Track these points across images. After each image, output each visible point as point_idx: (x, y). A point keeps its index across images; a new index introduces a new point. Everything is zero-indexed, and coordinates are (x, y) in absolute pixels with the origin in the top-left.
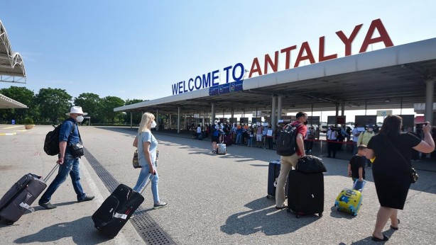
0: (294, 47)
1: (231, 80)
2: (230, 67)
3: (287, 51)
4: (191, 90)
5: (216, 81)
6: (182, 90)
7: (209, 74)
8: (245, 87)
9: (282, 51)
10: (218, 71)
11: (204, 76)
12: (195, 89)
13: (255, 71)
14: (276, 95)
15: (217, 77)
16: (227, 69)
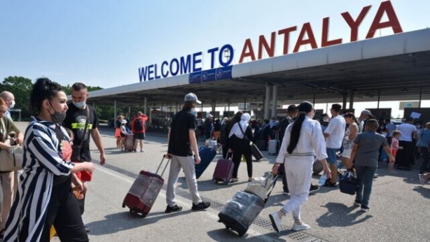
0: (294, 29)
1: (217, 65)
2: (216, 49)
3: (286, 32)
4: (165, 76)
5: (198, 66)
6: (152, 75)
7: (189, 57)
8: (235, 74)
9: (280, 32)
10: (200, 54)
11: (182, 59)
12: (170, 75)
13: (247, 55)
14: (271, 84)
15: (199, 61)
16: (212, 51)
